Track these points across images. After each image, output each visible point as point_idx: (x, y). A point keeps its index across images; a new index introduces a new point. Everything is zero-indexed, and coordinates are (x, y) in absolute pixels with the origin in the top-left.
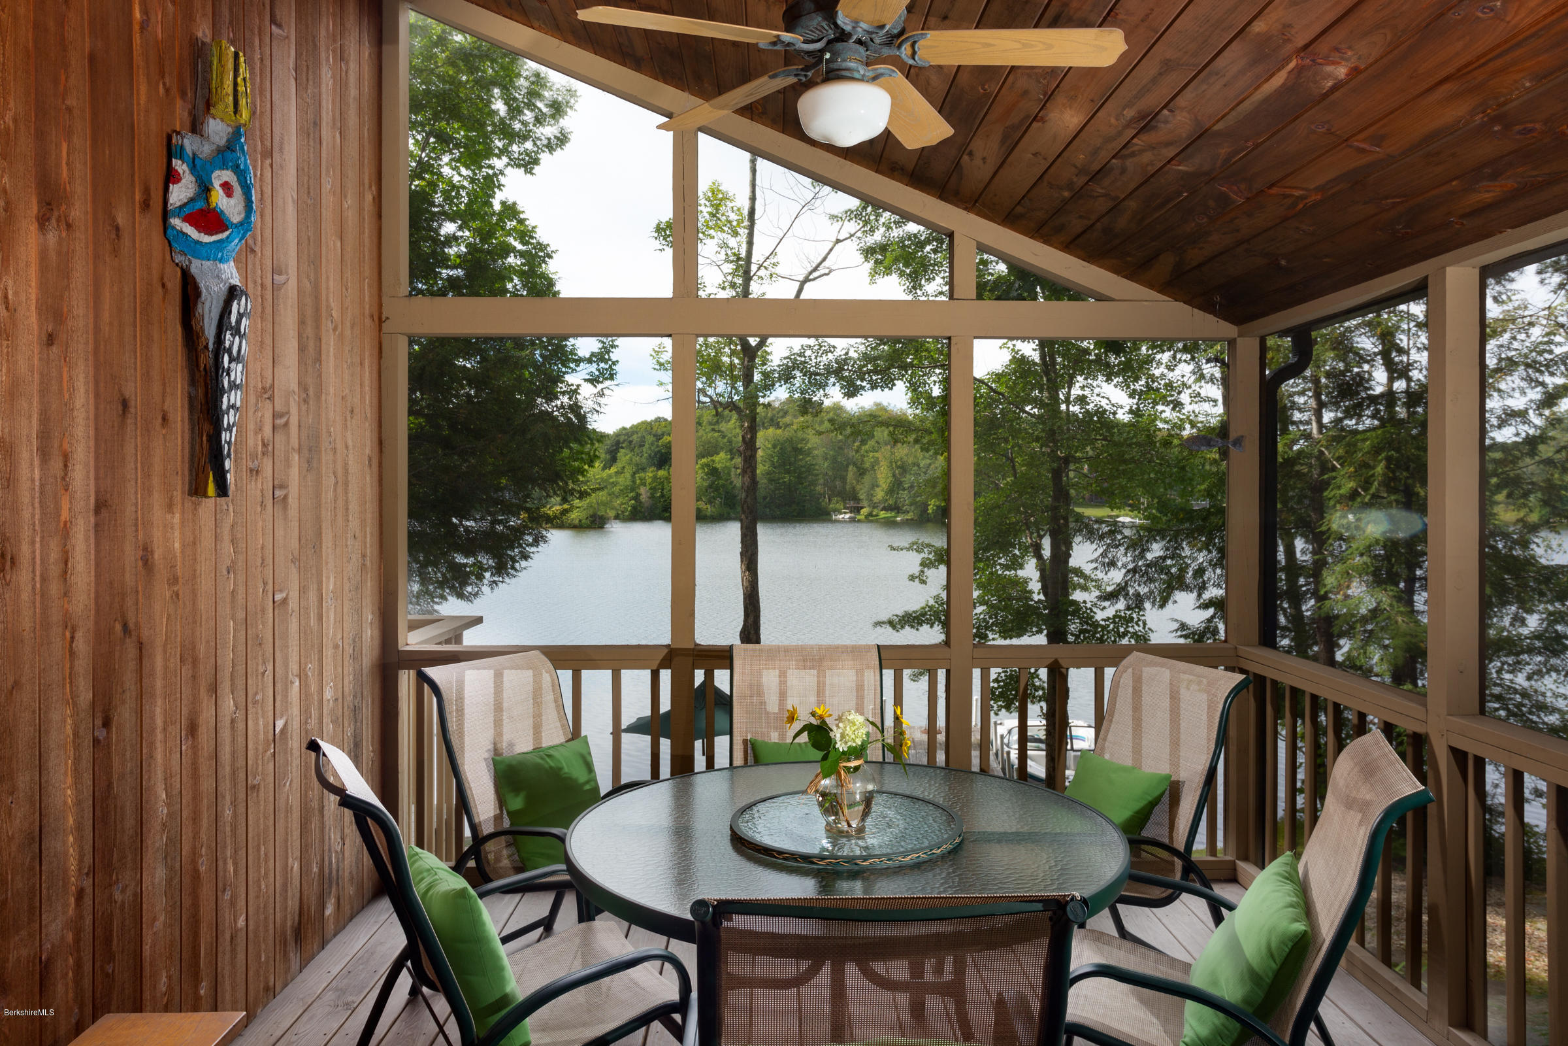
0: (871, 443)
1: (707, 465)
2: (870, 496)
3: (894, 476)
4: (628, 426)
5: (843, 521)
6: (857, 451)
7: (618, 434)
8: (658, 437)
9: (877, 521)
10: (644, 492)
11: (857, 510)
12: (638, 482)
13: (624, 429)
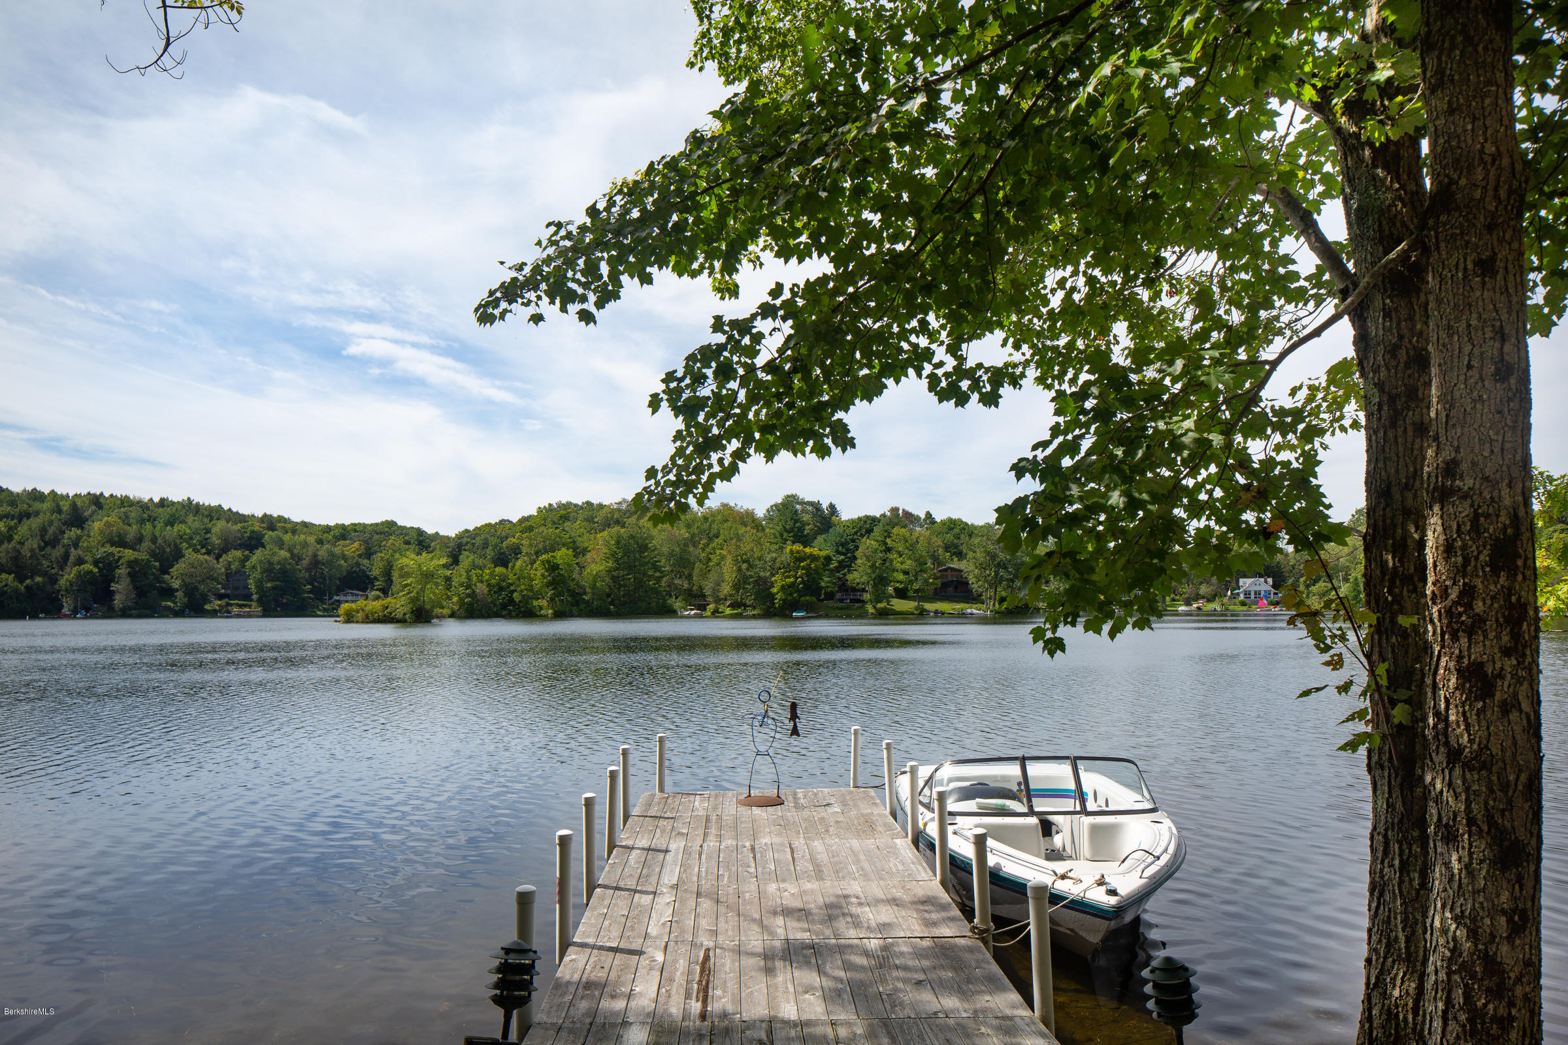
0: (720, 540)
1: (548, 562)
2: (715, 591)
3: (740, 570)
4: (471, 528)
5: (689, 617)
6: (703, 550)
7: (460, 536)
8: (503, 539)
9: (724, 617)
10: (481, 589)
11: (703, 608)
12: (475, 578)
13: (467, 531)
